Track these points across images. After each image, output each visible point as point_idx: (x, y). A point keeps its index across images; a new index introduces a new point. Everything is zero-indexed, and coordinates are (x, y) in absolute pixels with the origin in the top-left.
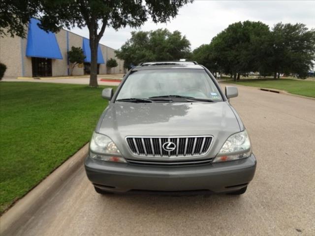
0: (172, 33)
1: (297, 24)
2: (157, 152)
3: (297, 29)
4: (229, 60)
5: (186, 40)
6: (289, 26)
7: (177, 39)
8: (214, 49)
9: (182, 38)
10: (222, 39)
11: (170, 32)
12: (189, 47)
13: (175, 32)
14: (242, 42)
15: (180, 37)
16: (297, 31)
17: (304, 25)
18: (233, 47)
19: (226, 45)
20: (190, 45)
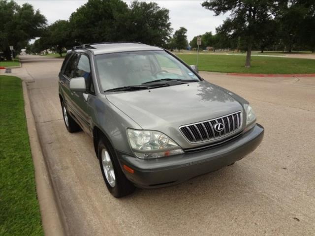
0: (22, 6)
1: (151, 3)
2: (211, 136)
3: (151, 8)
4: (94, 37)
5: (41, 15)
6: (144, 4)
7: (30, 13)
8: (76, 25)
9: (35, 12)
10: (83, 15)
11: (18, 5)
12: (45, 23)
13: (25, 5)
14: (105, 19)
15: (32, 11)
16: (152, 9)
17: (157, 4)
18: (96, 23)
19: (89, 21)
20: (46, 20)
